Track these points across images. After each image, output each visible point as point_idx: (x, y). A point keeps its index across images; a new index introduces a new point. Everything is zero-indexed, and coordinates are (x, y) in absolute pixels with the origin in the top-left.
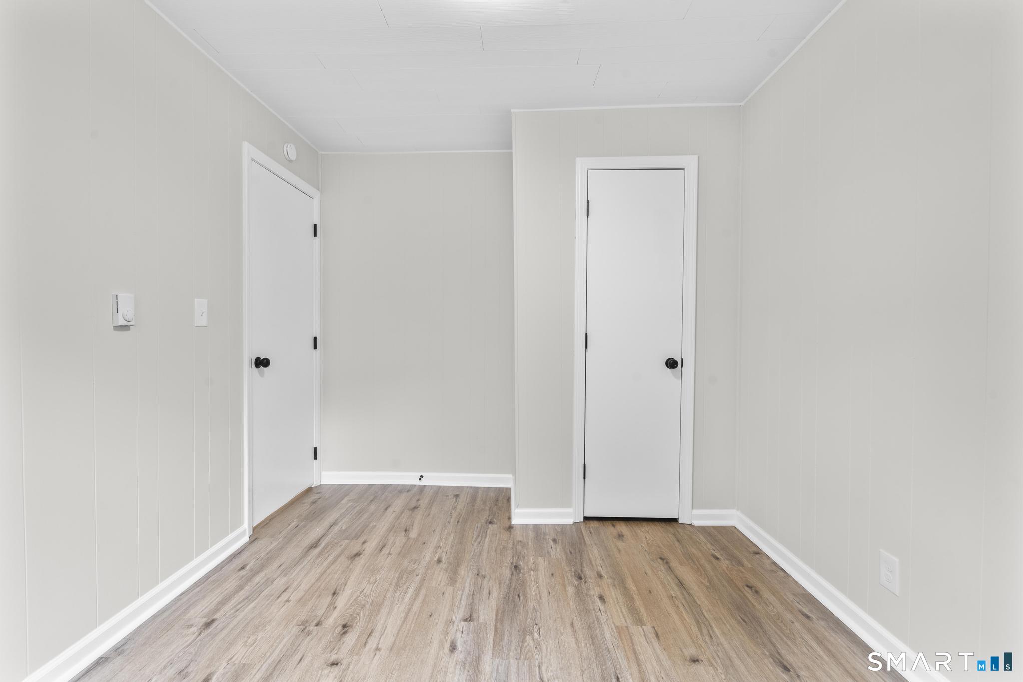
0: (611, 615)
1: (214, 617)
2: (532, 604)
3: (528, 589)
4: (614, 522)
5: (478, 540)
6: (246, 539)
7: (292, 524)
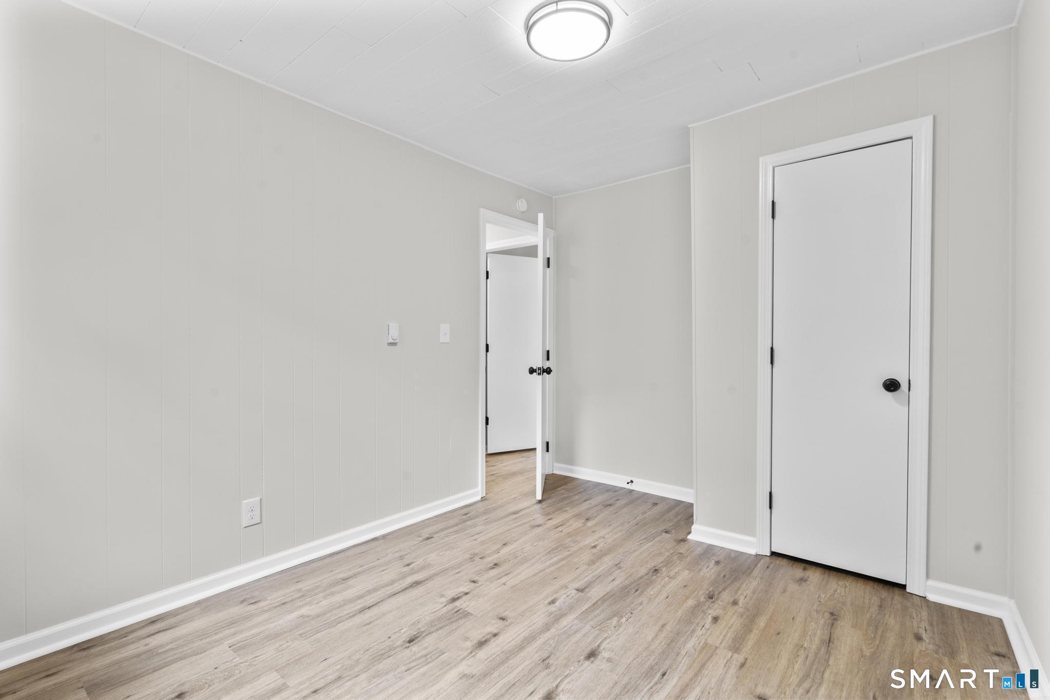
0: (710, 634)
1: (433, 536)
2: (643, 599)
3: (651, 588)
4: (808, 566)
5: (642, 542)
6: (479, 498)
7: (513, 496)
